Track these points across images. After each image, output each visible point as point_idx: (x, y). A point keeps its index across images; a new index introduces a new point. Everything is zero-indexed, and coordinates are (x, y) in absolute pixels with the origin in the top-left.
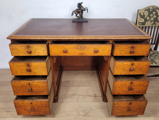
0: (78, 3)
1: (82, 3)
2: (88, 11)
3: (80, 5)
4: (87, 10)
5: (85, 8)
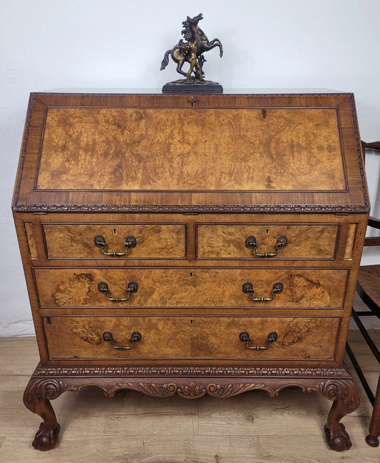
0: (185, 20)
1: (200, 17)
2: (221, 52)
3: (191, 26)
4: (220, 45)
5: (210, 40)
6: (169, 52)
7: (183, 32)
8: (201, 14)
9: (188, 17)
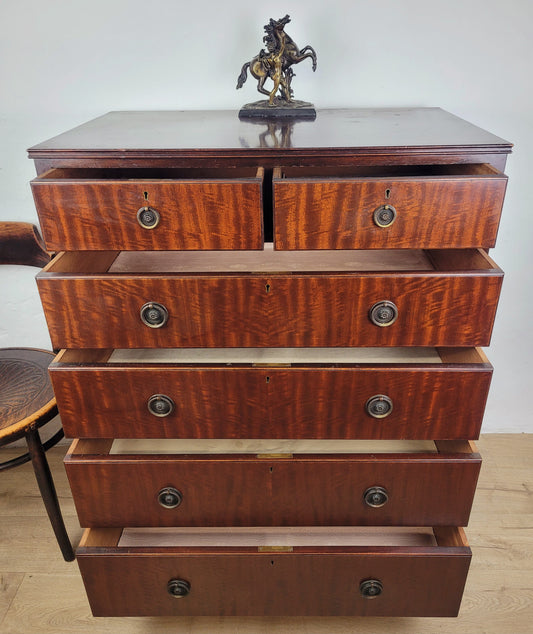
0: (268, 23)
1: (286, 20)
2: (315, 65)
3: (275, 29)
4: (313, 56)
5: (300, 48)
6: (247, 65)
7: (265, 39)
8: (288, 16)
9: (271, 20)
